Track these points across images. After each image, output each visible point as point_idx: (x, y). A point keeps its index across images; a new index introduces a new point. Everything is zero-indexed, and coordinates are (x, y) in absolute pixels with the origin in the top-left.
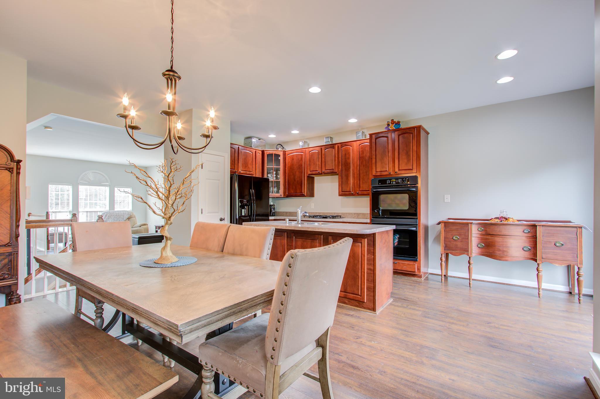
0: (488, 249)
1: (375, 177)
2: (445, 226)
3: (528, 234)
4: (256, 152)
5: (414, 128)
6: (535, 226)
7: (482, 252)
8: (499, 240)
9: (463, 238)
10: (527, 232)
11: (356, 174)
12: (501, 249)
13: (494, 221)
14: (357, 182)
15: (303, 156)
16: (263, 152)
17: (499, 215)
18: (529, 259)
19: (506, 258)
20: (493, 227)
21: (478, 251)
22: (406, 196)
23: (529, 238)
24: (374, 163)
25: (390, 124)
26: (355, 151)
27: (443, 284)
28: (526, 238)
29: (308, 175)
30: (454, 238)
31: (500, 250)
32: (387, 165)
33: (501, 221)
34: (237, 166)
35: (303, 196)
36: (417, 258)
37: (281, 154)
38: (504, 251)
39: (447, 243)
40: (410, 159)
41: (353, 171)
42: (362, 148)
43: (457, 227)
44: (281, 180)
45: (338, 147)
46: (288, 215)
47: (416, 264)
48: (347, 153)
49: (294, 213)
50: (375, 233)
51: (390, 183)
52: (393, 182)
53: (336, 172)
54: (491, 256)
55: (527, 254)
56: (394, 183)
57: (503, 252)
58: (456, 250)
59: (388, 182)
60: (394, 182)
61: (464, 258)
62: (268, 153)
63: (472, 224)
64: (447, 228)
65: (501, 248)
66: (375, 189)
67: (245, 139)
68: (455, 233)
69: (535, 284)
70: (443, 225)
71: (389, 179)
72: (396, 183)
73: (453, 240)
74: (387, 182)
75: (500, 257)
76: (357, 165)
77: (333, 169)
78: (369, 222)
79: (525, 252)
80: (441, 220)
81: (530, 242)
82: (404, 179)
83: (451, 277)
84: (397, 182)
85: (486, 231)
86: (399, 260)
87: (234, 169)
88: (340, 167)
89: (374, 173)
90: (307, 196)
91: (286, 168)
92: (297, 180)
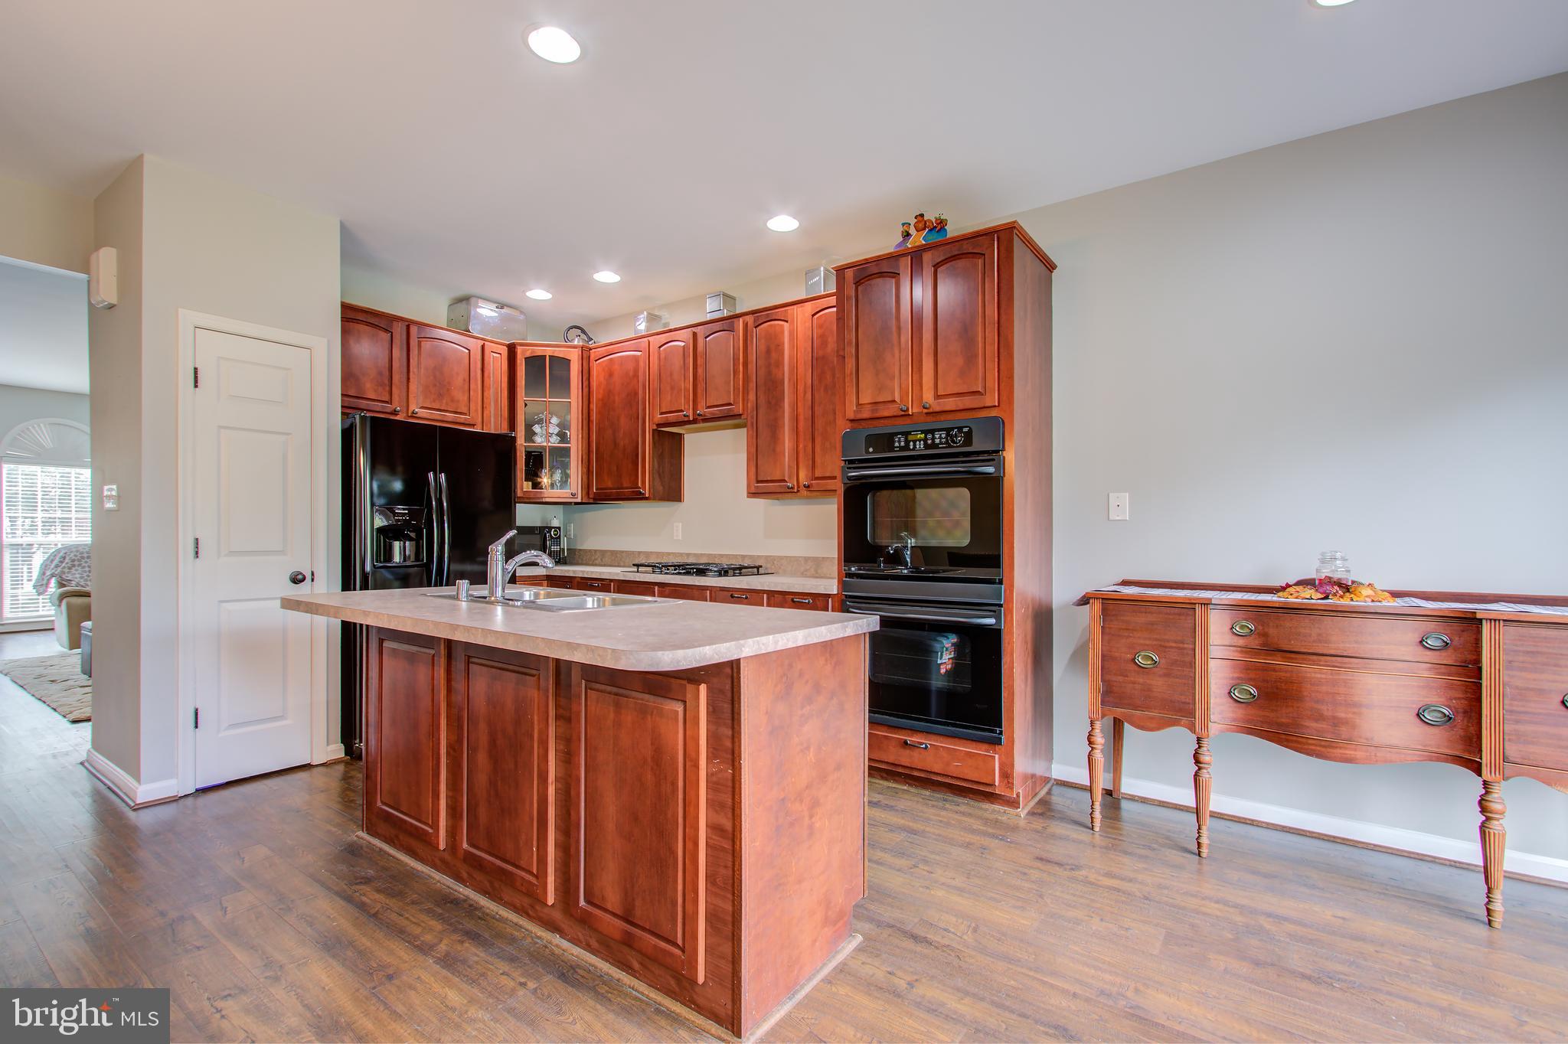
0: (1272, 711)
1: (855, 425)
2: (1105, 611)
3: (1444, 654)
4: (483, 347)
5: (988, 234)
6: (1471, 623)
7: (1248, 721)
8: (1319, 676)
9: (1174, 663)
10: (1438, 643)
11: (801, 418)
12: (1325, 713)
13: (1296, 595)
14: (805, 447)
15: (641, 364)
16: (512, 349)
17: (1318, 571)
18: (1446, 761)
19: (1346, 749)
20: (1289, 622)
21: (1231, 715)
22: (961, 497)
23: (1443, 669)
24: (851, 374)
25: (912, 231)
26: (800, 336)
27: (1097, 835)
28: (1430, 669)
29: (655, 427)
30: (1140, 660)
31: (1320, 717)
32: (896, 380)
33: (1326, 598)
34: (405, 394)
35: (638, 496)
36: (1001, 733)
37: (574, 356)
38: (1337, 722)
39: (1114, 678)
40: (976, 356)
41: (795, 407)
42: (820, 326)
43: (1151, 618)
44: (575, 446)
45: (746, 325)
46: (607, 560)
47: (997, 756)
48: (773, 348)
49: (624, 554)
50: (738, 661)
51: (906, 448)
52: (915, 442)
53: (740, 415)
54: (1284, 737)
55: (1436, 738)
56: (920, 445)
57: (1335, 725)
58: (1148, 708)
59: (899, 442)
60: (920, 441)
61: (1179, 739)
62: (528, 354)
63: (1211, 607)
64: (1111, 621)
65: (1326, 710)
66: (854, 468)
67: (450, 305)
68: (1142, 642)
69: (1469, 851)
70: (1097, 606)
71: (902, 433)
72: (927, 446)
73: (1136, 668)
74: (897, 444)
75: (1321, 746)
76: (805, 384)
77: (730, 404)
78: (835, 592)
79: (1426, 727)
80: (1090, 588)
81: (1450, 687)
82: (953, 429)
83: (1132, 798)
84: (929, 442)
85: (1265, 635)
86: (938, 737)
87: (387, 402)
88: (752, 396)
89: (851, 411)
90: (654, 499)
91: (591, 406)
92: (622, 444)
